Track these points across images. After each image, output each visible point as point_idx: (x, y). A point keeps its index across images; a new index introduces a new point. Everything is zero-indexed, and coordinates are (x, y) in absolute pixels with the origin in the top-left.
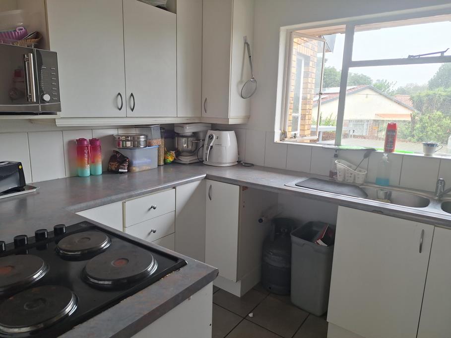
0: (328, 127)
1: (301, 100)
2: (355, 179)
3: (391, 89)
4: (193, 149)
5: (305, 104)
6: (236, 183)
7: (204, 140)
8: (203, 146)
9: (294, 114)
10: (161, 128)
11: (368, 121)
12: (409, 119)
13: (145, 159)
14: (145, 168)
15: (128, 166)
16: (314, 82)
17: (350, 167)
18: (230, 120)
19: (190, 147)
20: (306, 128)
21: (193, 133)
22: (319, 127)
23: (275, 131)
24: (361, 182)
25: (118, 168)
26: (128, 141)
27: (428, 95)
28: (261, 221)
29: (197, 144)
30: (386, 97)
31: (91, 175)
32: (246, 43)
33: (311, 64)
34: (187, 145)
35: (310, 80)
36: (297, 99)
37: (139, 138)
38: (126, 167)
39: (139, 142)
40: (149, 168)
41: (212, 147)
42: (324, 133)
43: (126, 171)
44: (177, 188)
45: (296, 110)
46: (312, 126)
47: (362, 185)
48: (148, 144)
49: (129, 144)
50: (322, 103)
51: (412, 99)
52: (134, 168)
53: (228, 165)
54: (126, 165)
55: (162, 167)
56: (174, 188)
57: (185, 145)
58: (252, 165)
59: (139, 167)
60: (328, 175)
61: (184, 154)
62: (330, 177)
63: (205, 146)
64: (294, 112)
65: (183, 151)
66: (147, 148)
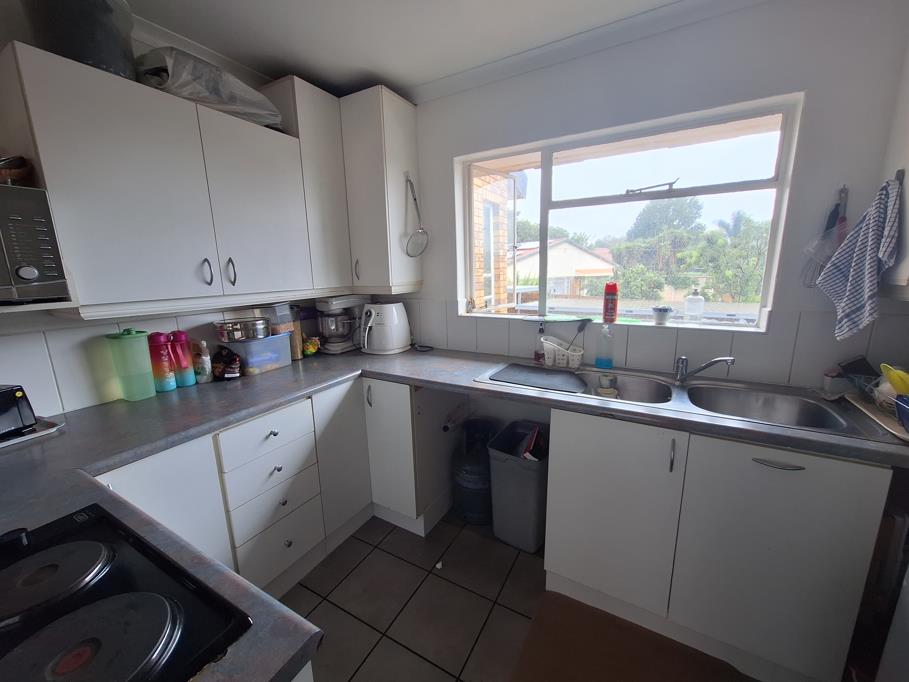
0: (526, 287)
1: (492, 258)
2: (568, 363)
3: (589, 242)
4: (346, 332)
5: (497, 261)
6: (405, 381)
7: (360, 318)
8: (360, 327)
9: (485, 275)
10: (292, 307)
11: (568, 278)
12: (612, 274)
13: (269, 354)
14: (270, 367)
15: (240, 367)
16: (506, 234)
17: (561, 345)
18: (393, 288)
19: (341, 330)
20: (502, 290)
21: (345, 309)
22: (517, 287)
23: (459, 299)
24: (576, 366)
25: (224, 372)
26: (237, 330)
27: (627, 248)
28: (446, 429)
29: (351, 325)
30: (585, 251)
31: (178, 387)
32: (408, 181)
33: (501, 212)
34: (336, 326)
35: (501, 232)
36: (487, 255)
37: (254, 325)
38: (237, 370)
39: (255, 330)
40: (277, 366)
41: (370, 328)
42: (523, 294)
43: (238, 375)
44: (313, 397)
45: (488, 270)
46: (509, 287)
47: (578, 369)
48: (271, 331)
49: (238, 335)
50: (518, 261)
51: (612, 252)
52: (251, 370)
53: (397, 351)
54: (237, 366)
55: (300, 363)
56: (309, 398)
57: (333, 328)
58: (431, 349)
59: (258, 367)
60: (533, 357)
61: (332, 340)
62: (535, 359)
63: (363, 327)
64: (485, 272)
65: (331, 336)
66: (271, 337)
